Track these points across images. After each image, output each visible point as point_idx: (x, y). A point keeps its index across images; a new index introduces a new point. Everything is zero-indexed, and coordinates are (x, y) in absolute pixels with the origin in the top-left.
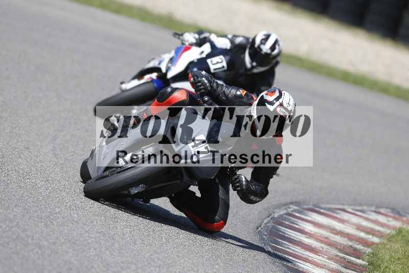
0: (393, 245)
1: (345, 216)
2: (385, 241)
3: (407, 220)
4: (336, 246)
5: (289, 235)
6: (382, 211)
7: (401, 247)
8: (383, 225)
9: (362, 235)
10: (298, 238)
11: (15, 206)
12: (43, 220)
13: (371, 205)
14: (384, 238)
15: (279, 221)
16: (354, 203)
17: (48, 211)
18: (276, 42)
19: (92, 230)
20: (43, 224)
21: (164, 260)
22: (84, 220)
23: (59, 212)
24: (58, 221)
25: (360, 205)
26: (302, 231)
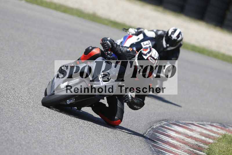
0: (221, 144)
1: (194, 128)
2: (216, 142)
3: (228, 130)
4: (188, 145)
5: (162, 138)
6: (215, 124)
7: (225, 145)
8: (214, 132)
9: (203, 138)
10: (166, 140)
11: (7, 122)
12: (22, 130)
13: (208, 121)
14: (215, 140)
15: (156, 130)
16: (199, 120)
17: (25, 124)
18: (180, 33)
19: (50, 135)
20: (22, 132)
21: (91, 152)
22: (46, 130)
23: (32, 125)
24: (31, 130)
25: (202, 121)
26: (169, 136)
